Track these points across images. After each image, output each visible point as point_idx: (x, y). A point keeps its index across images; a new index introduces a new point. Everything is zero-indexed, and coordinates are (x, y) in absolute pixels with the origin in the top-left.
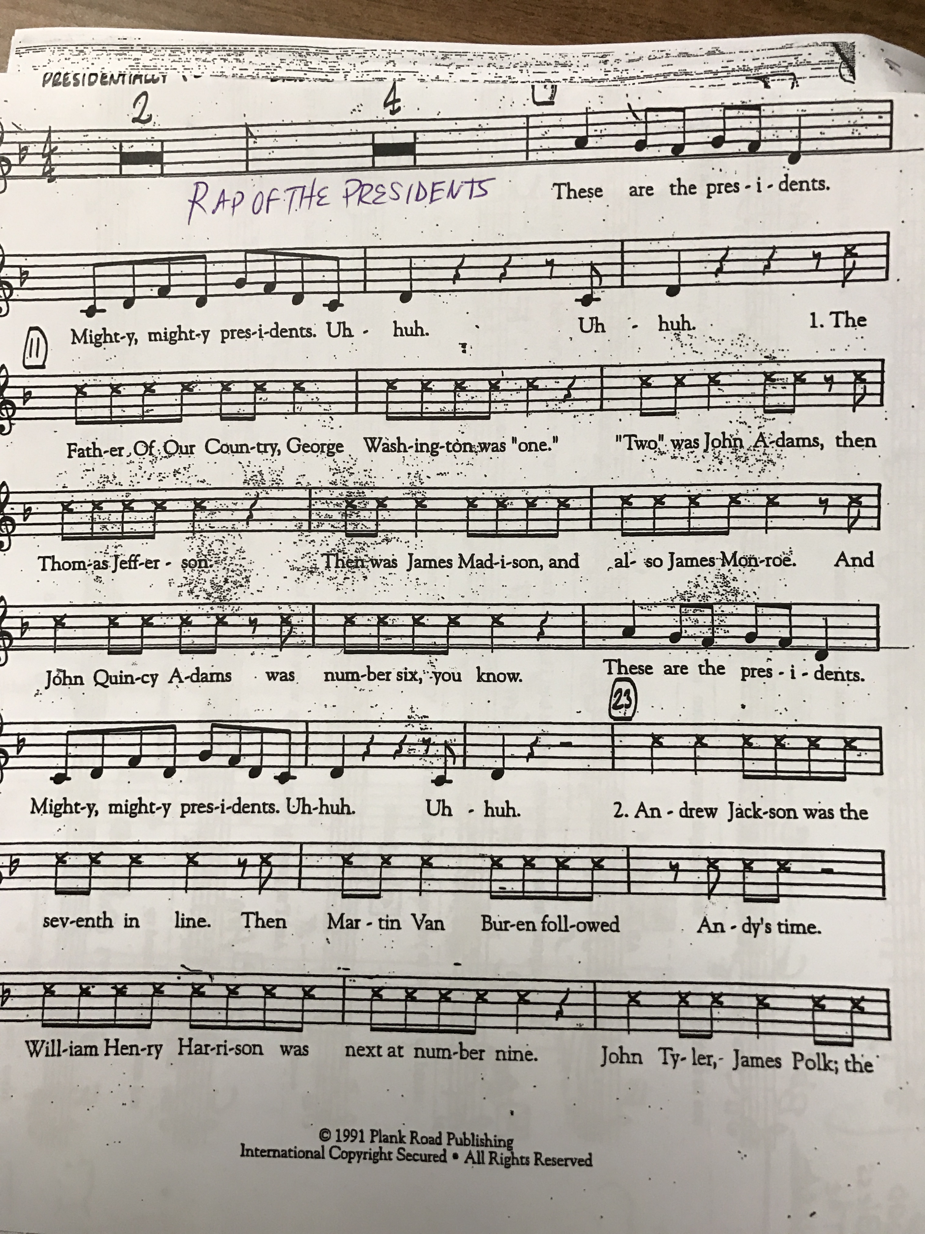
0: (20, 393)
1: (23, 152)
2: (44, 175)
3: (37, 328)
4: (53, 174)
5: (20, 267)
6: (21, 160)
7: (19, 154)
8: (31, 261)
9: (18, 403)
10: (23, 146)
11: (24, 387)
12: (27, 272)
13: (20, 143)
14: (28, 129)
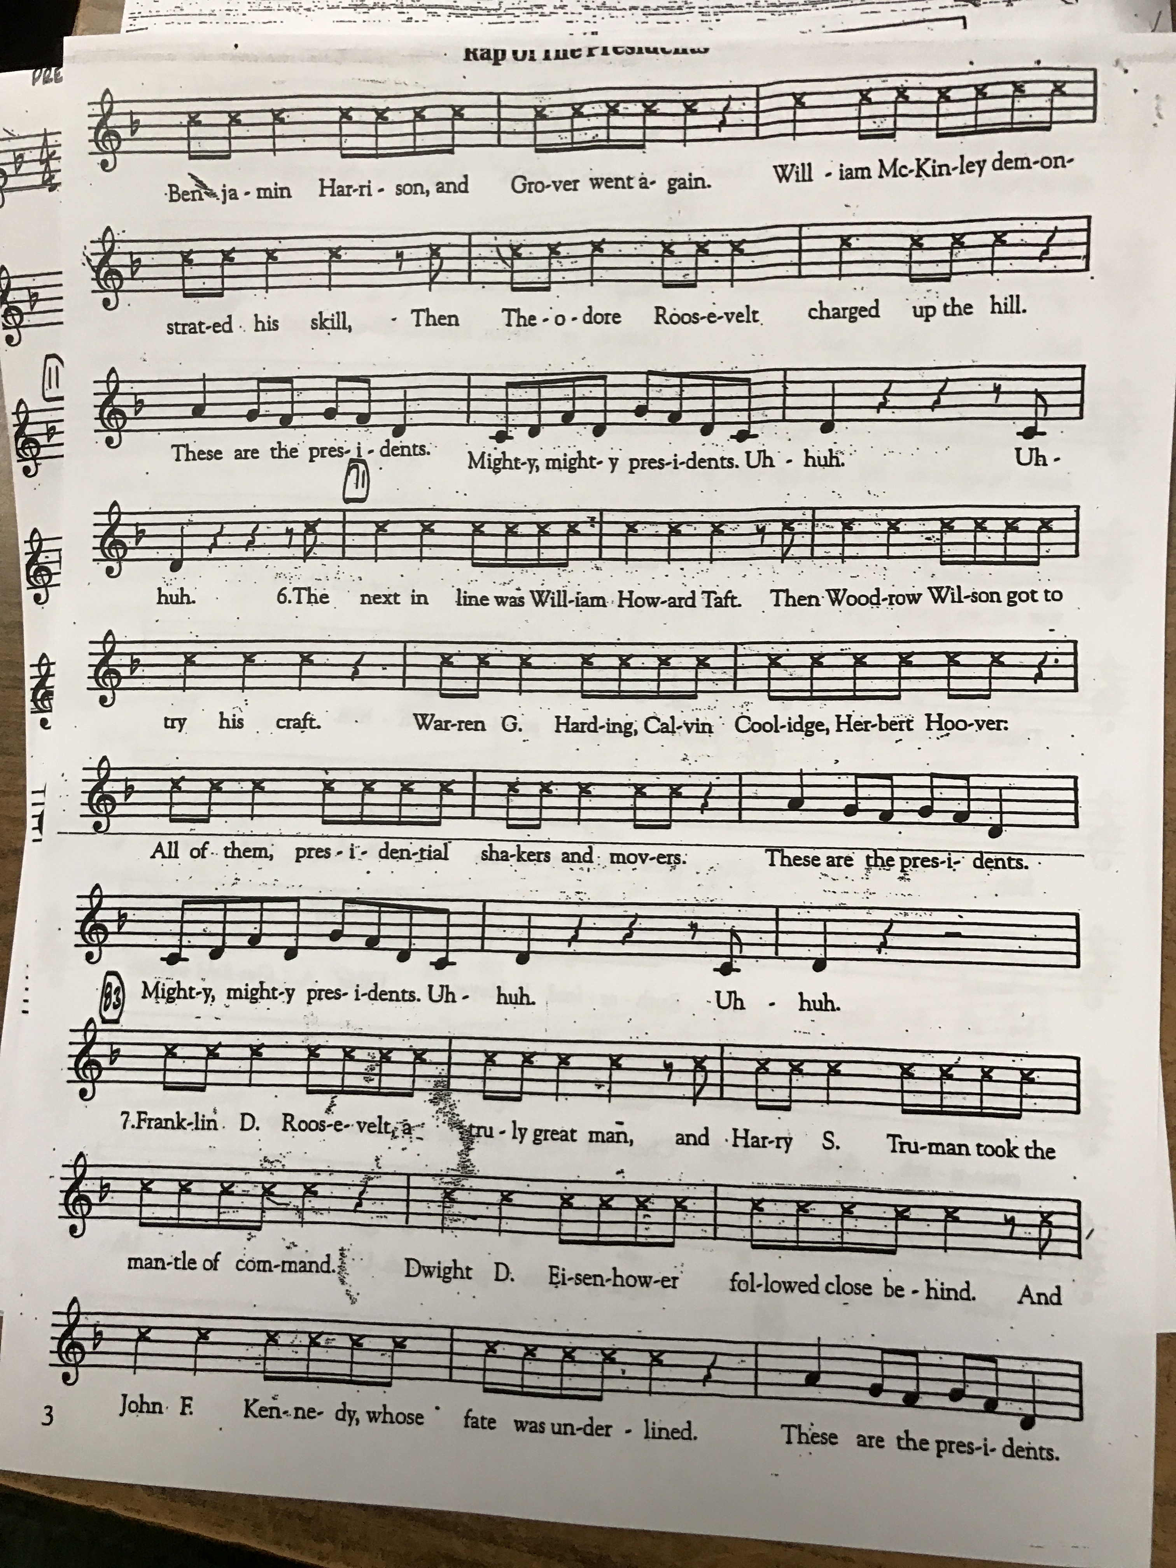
0: (43, 429)
1: (19, 160)
2: (44, 183)
3: (55, 356)
4: (54, 181)
5: (28, 288)
6: (17, 169)
7: (15, 163)
8: (40, 281)
9: (42, 440)
10: (17, 153)
11: (47, 422)
12: (36, 294)
13: (14, 151)
14: (21, 135)
